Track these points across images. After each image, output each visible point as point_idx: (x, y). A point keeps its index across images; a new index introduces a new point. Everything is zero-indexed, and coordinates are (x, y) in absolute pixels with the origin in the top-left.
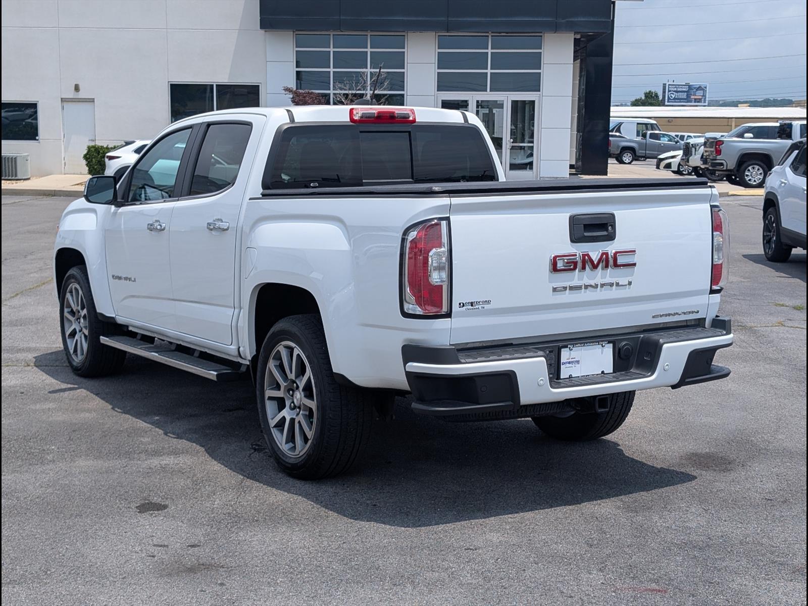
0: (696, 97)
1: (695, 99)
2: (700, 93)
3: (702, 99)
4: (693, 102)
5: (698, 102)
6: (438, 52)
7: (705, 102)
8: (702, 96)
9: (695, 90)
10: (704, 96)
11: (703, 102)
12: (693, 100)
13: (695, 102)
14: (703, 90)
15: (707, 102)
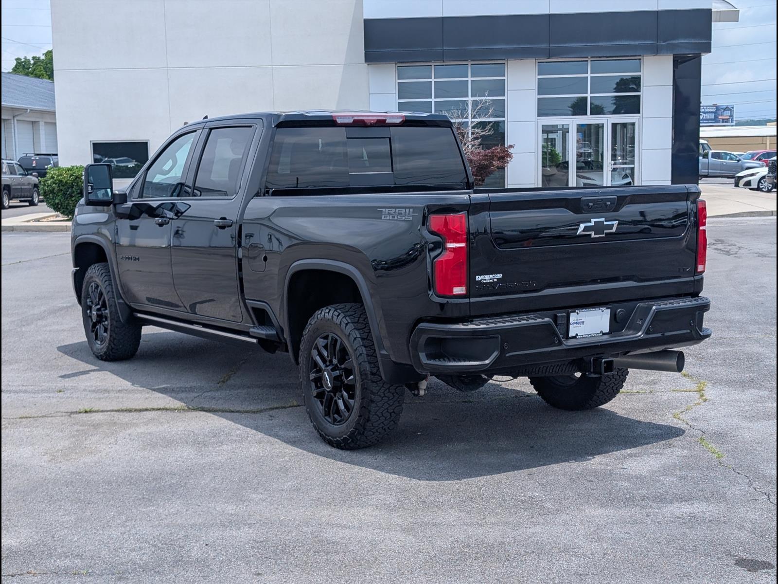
0: (724, 117)
2: (727, 113)
3: (729, 119)
4: (721, 122)
5: (726, 122)
6: (538, 79)
9: (722, 111)
10: (732, 116)
11: (730, 122)
14: (731, 110)
15: (734, 122)
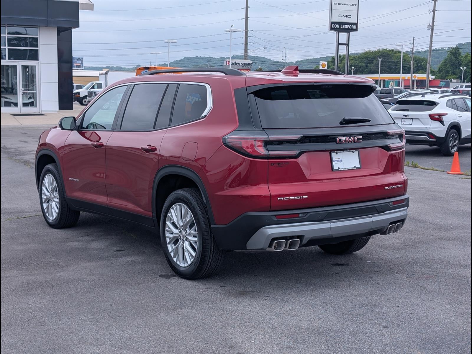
0: (77, 64)
1: (77, 66)
2: (79, 62)
3: (81, 65)
4: (76, 67)
5: (79, 67)
7: (82, 67)
8: (81, 64)
9: (76, 60)
10: (82, 64)
11: (81, 67)
12: (76, 66)
13: (77, 67)
14: (81, 60)
15: (84, 67)
